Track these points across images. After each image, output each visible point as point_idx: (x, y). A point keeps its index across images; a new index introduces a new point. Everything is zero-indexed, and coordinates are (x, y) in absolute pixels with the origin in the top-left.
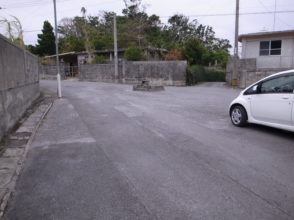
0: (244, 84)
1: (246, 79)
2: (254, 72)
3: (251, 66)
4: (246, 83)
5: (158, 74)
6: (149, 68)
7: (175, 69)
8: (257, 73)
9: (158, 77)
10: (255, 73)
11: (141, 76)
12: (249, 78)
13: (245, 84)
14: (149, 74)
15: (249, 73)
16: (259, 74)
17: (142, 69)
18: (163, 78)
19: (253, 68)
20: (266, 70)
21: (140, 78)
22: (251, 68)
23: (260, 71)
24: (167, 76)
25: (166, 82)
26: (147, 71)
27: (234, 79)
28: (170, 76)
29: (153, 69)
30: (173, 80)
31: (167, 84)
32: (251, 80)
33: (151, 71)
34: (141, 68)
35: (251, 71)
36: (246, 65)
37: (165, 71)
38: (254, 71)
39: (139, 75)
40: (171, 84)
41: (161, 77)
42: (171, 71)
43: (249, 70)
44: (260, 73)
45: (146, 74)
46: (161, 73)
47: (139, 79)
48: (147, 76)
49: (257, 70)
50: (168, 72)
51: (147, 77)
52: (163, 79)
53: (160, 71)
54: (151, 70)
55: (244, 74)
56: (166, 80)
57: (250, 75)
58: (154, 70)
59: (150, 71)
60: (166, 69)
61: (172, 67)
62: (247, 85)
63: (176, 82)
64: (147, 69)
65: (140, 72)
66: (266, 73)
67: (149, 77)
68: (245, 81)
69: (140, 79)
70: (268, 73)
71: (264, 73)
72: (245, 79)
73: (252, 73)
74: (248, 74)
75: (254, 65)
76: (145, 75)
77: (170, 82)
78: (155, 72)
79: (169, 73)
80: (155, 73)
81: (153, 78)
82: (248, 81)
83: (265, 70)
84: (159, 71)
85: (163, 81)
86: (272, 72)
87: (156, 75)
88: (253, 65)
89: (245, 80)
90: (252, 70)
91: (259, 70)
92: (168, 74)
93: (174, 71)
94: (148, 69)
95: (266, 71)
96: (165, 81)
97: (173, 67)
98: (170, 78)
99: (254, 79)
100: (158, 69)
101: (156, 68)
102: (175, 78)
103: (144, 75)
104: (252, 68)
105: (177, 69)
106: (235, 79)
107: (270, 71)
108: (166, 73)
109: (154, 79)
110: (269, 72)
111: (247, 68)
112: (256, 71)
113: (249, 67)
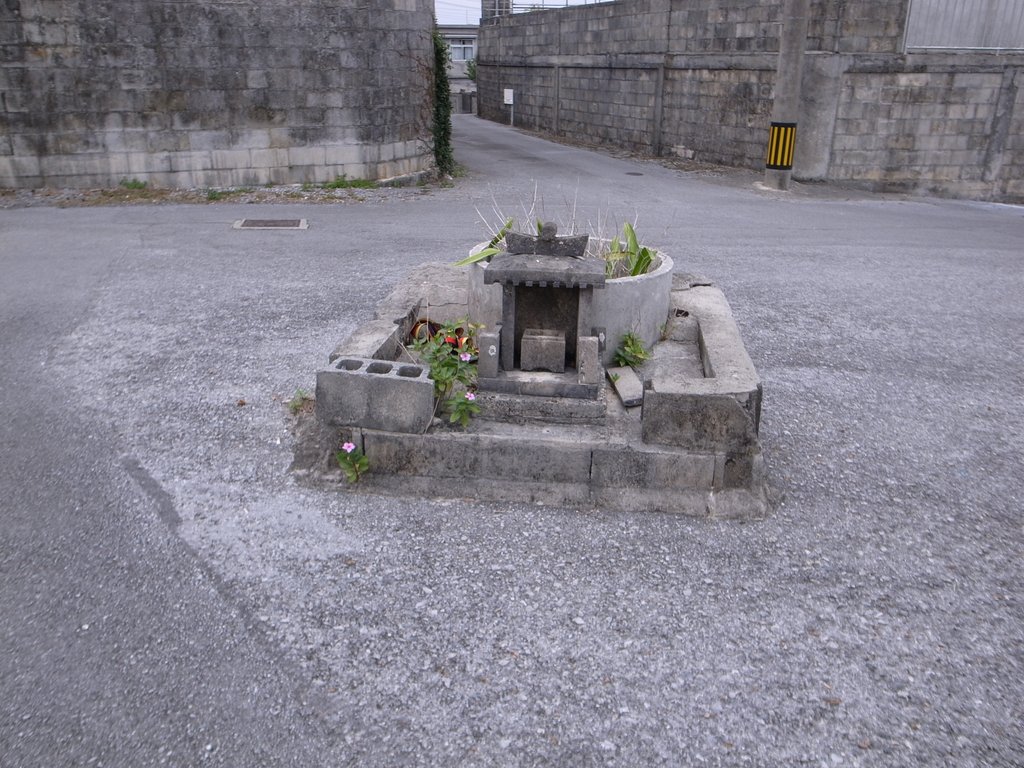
0: (826, 156)
1: (837, 119)
2: (888, 77)
3: (877, 37)
4: (838, 146)
5: (228, 86)
6: (130, 22)
7: (374, 46)
8: (903, 80)
9: (233, 110)
10: (893, 82)
11: (51, 106)
12: (856, 112)
13: (832, 154)
14: (141, 87)
15: (861, 79)
16: (916, 91)
17: (54, 36)
18: (278, 118)
19: (887, 46)
20: (956, 61)
21: (50, 124)
22: (874, 46)
23: (920, 69)
24: (312, 100)
25: (304, 155)
26: (110, 60)
27: (779, 125)
28: (335, 99)
29: (177, 32)
30: (367, 136)
31: (320, 175)
32: (864, 126)
33: (161, 57)
34: (40, 20)
35: (872, 71)
36: (847, 26)
37: (295, 59)
38: (891, 70)
39: (29, 98)
40: (355, 172)
41: (263, 111)
42: (346, 59)
43: (860, 64)
44: (919, 81)
45: (111, 85)
46: (255, 79)
47: (35, 134)
48: (127, 105)
49: (910, 60)
50: (318, 64)
51: (124, 116)
52: (281, 133)
53: (242, 54)
54: (156, 46)
55: (829, 85)
56: (303, 136)
57: (863, 94)
58: (188, 43)
59: (144, 57)
60: (301, 42)
61: (349, 19)
62: (838, 161)
63: (387, 150)
64: (110, 35)
65: (35, 65)
66: (951, 82)
67: (145, 118)
68: (834, 136)
69: (50, 137)
70: (964, 85)
71: (941, 82)
72: (832, 122)
73: (877, 82)
74: (853, 88)
75: (893, 31)
76: (102, 99)
77: (343, 154)
78: (203, 63)
79: (325, 81)
80: (196, 79)
81: (186, 121)
82: (848, 132)
83: (950, 61)
84: (233, 59)
85: (283, 152)
86: (986, 76)
87: (215, 99)
88: (887, 24)
89: (830, 128)
90: (880, 63)
91: (920, 61)
92: (326, 86)
93: (367, 55)
94: (122, 33)
95: (952, 72)
96: (293, 150)
97: (359, 22)
98: (339, 118)
99: (882, 121)
100: (221, 34)
101: (204, 25)
102: (379, 121)
103: (87, 94)
104: (877, 50)
105: (392, 40)
106: (786, 126)
107: (973, 70)
108: (299, 78)
109: (198, 136)
110: (966, 76)
111: (847, 47)
112: (901, 70)
113: (864, 41)
